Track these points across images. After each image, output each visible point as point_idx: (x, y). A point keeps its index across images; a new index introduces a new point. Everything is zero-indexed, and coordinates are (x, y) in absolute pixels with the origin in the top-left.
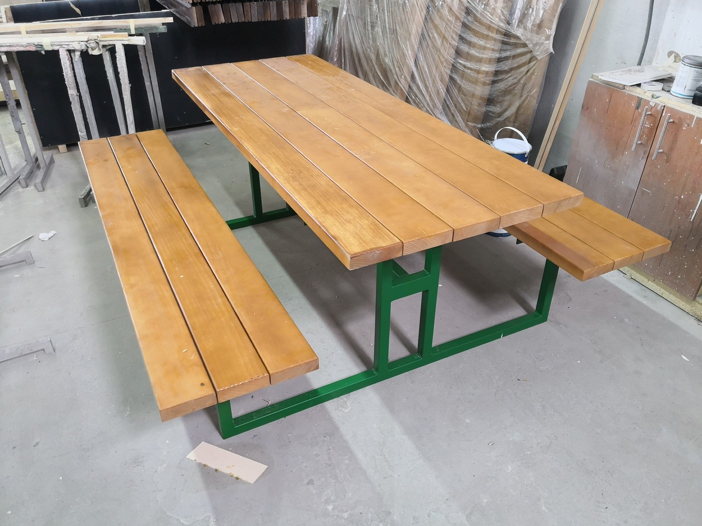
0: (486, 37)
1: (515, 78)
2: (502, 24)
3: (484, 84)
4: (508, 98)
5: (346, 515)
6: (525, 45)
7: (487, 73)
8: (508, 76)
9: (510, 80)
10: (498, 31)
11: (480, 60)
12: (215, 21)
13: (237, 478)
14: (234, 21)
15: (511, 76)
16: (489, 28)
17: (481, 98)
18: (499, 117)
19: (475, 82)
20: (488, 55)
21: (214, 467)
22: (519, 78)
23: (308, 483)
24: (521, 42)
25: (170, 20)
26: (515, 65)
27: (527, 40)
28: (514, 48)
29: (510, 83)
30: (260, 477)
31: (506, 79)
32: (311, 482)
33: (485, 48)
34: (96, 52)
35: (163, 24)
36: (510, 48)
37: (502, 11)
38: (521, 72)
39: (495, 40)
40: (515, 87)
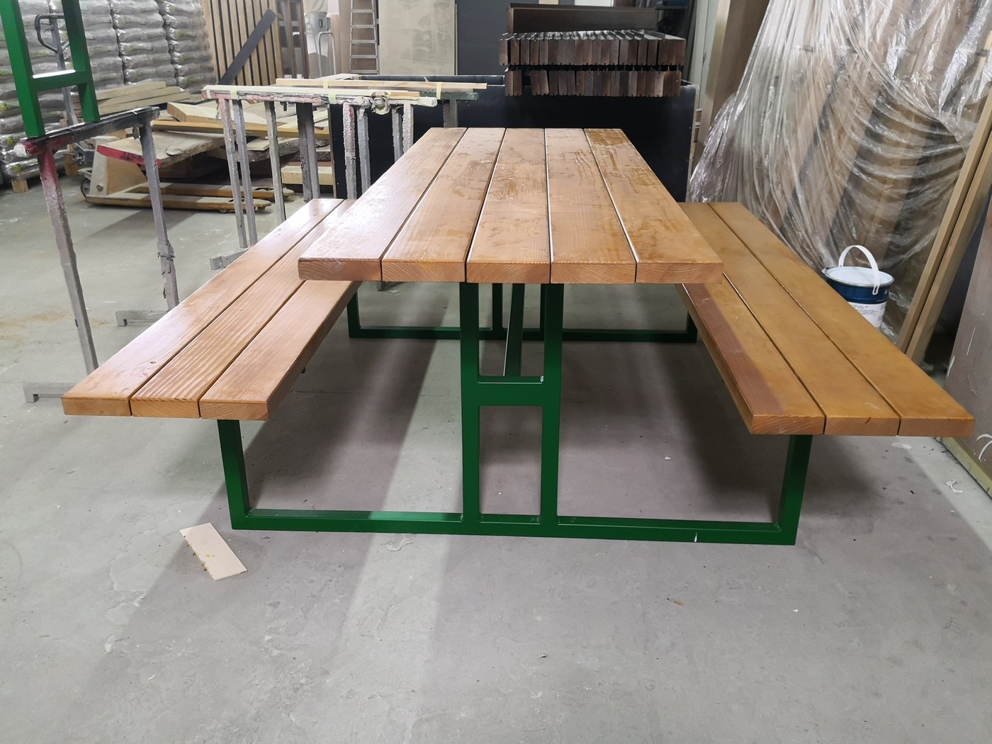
0: (901, 128)
1: (936, 191)
2: (923, 107)
3: (890, 199)
4: (922, 222)
5: (276, 652)
6: (952, 140)
7: (895, 182)
8: (927, 187)
9: (929, 194)
10: (919, 119)
11: (887, 163)
12: (537, 91)
13: (206, 570)
14: (561, 94)
15: (930, 188)
16: (908, 114)
17: (882, 222)
18: (904, 253)
19: (878, 196)
20: (900, 154)
21: (195, 549)
22: (941, 191)
23: (271, 604)
24: (950, 135)
25: (483, 86)
26: (937, 171)
27: (956, 129)
28: (939, 144)
29: (927, 199)
30: (229, 577)
31: (922, 192)
32: (275, 605)
33: (897, 144)
34: (382, 112)
35: (475, 90)
36: (932, 144)
37: (926, 88)
38: (947, 182)
39: (913, 131)
40: (934, 207)
